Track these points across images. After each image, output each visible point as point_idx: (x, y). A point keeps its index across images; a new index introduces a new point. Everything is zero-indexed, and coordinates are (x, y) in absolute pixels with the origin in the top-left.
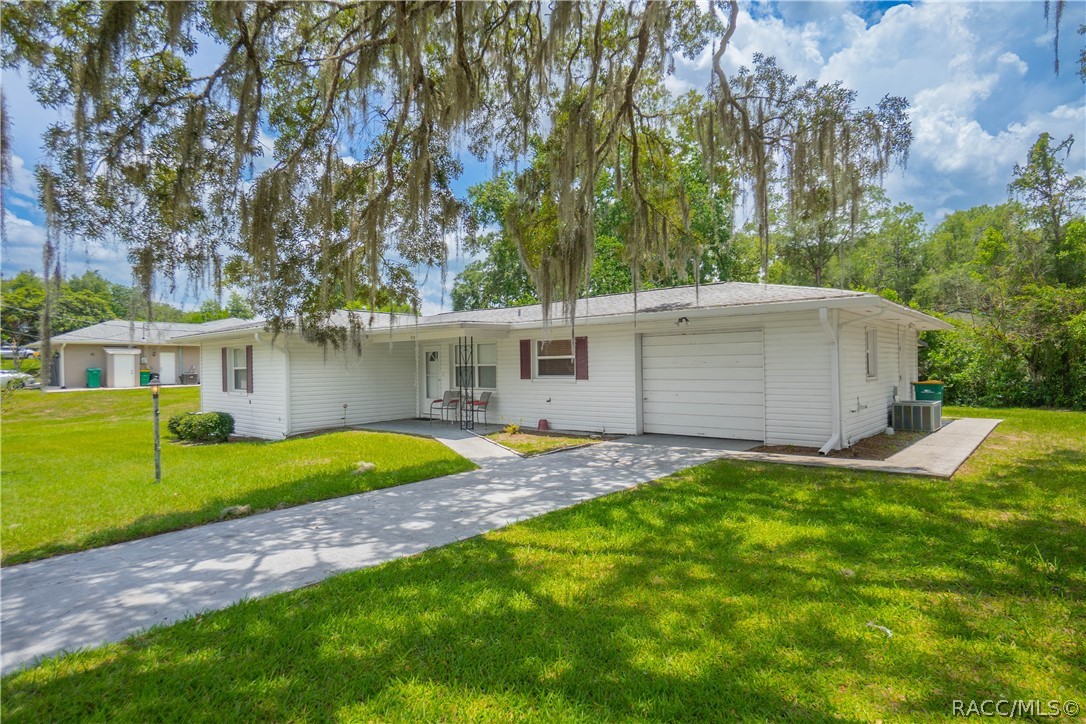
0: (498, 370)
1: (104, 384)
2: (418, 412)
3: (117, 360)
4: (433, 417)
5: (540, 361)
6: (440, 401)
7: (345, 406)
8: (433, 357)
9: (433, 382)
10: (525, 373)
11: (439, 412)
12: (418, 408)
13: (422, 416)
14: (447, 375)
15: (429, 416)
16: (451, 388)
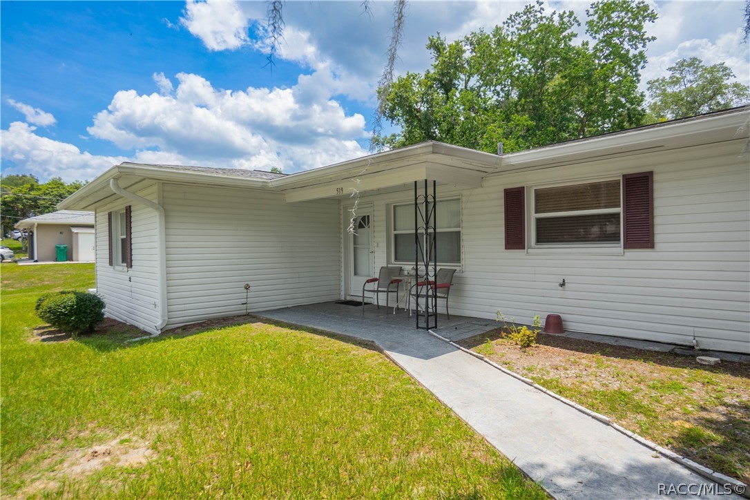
0: (463, 237)
1: (71, 259)
2: (343, 293)
3: (81, 237)
4: (365, 301)
5: (538, 221)
6: (374, 280)
7: (247, 287)
8: (363, 222)
9: (363, 255)
10: (514, 239)
11: (374, 295)
12: (343, 288)
13: (349, 298)
14: (383, 245)
15: (360, 300)
16: (388, 262)
